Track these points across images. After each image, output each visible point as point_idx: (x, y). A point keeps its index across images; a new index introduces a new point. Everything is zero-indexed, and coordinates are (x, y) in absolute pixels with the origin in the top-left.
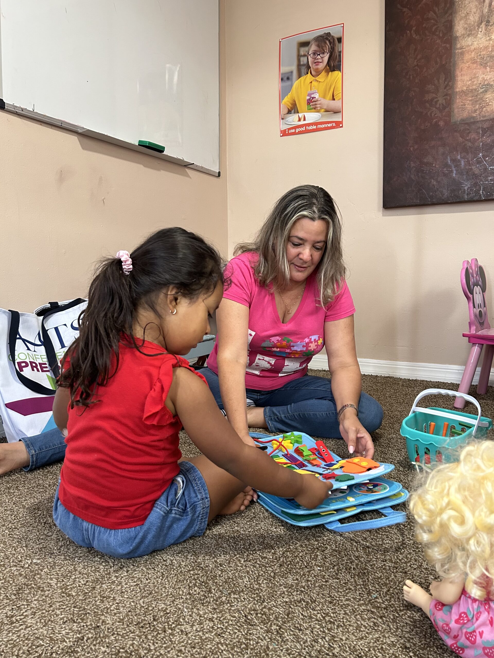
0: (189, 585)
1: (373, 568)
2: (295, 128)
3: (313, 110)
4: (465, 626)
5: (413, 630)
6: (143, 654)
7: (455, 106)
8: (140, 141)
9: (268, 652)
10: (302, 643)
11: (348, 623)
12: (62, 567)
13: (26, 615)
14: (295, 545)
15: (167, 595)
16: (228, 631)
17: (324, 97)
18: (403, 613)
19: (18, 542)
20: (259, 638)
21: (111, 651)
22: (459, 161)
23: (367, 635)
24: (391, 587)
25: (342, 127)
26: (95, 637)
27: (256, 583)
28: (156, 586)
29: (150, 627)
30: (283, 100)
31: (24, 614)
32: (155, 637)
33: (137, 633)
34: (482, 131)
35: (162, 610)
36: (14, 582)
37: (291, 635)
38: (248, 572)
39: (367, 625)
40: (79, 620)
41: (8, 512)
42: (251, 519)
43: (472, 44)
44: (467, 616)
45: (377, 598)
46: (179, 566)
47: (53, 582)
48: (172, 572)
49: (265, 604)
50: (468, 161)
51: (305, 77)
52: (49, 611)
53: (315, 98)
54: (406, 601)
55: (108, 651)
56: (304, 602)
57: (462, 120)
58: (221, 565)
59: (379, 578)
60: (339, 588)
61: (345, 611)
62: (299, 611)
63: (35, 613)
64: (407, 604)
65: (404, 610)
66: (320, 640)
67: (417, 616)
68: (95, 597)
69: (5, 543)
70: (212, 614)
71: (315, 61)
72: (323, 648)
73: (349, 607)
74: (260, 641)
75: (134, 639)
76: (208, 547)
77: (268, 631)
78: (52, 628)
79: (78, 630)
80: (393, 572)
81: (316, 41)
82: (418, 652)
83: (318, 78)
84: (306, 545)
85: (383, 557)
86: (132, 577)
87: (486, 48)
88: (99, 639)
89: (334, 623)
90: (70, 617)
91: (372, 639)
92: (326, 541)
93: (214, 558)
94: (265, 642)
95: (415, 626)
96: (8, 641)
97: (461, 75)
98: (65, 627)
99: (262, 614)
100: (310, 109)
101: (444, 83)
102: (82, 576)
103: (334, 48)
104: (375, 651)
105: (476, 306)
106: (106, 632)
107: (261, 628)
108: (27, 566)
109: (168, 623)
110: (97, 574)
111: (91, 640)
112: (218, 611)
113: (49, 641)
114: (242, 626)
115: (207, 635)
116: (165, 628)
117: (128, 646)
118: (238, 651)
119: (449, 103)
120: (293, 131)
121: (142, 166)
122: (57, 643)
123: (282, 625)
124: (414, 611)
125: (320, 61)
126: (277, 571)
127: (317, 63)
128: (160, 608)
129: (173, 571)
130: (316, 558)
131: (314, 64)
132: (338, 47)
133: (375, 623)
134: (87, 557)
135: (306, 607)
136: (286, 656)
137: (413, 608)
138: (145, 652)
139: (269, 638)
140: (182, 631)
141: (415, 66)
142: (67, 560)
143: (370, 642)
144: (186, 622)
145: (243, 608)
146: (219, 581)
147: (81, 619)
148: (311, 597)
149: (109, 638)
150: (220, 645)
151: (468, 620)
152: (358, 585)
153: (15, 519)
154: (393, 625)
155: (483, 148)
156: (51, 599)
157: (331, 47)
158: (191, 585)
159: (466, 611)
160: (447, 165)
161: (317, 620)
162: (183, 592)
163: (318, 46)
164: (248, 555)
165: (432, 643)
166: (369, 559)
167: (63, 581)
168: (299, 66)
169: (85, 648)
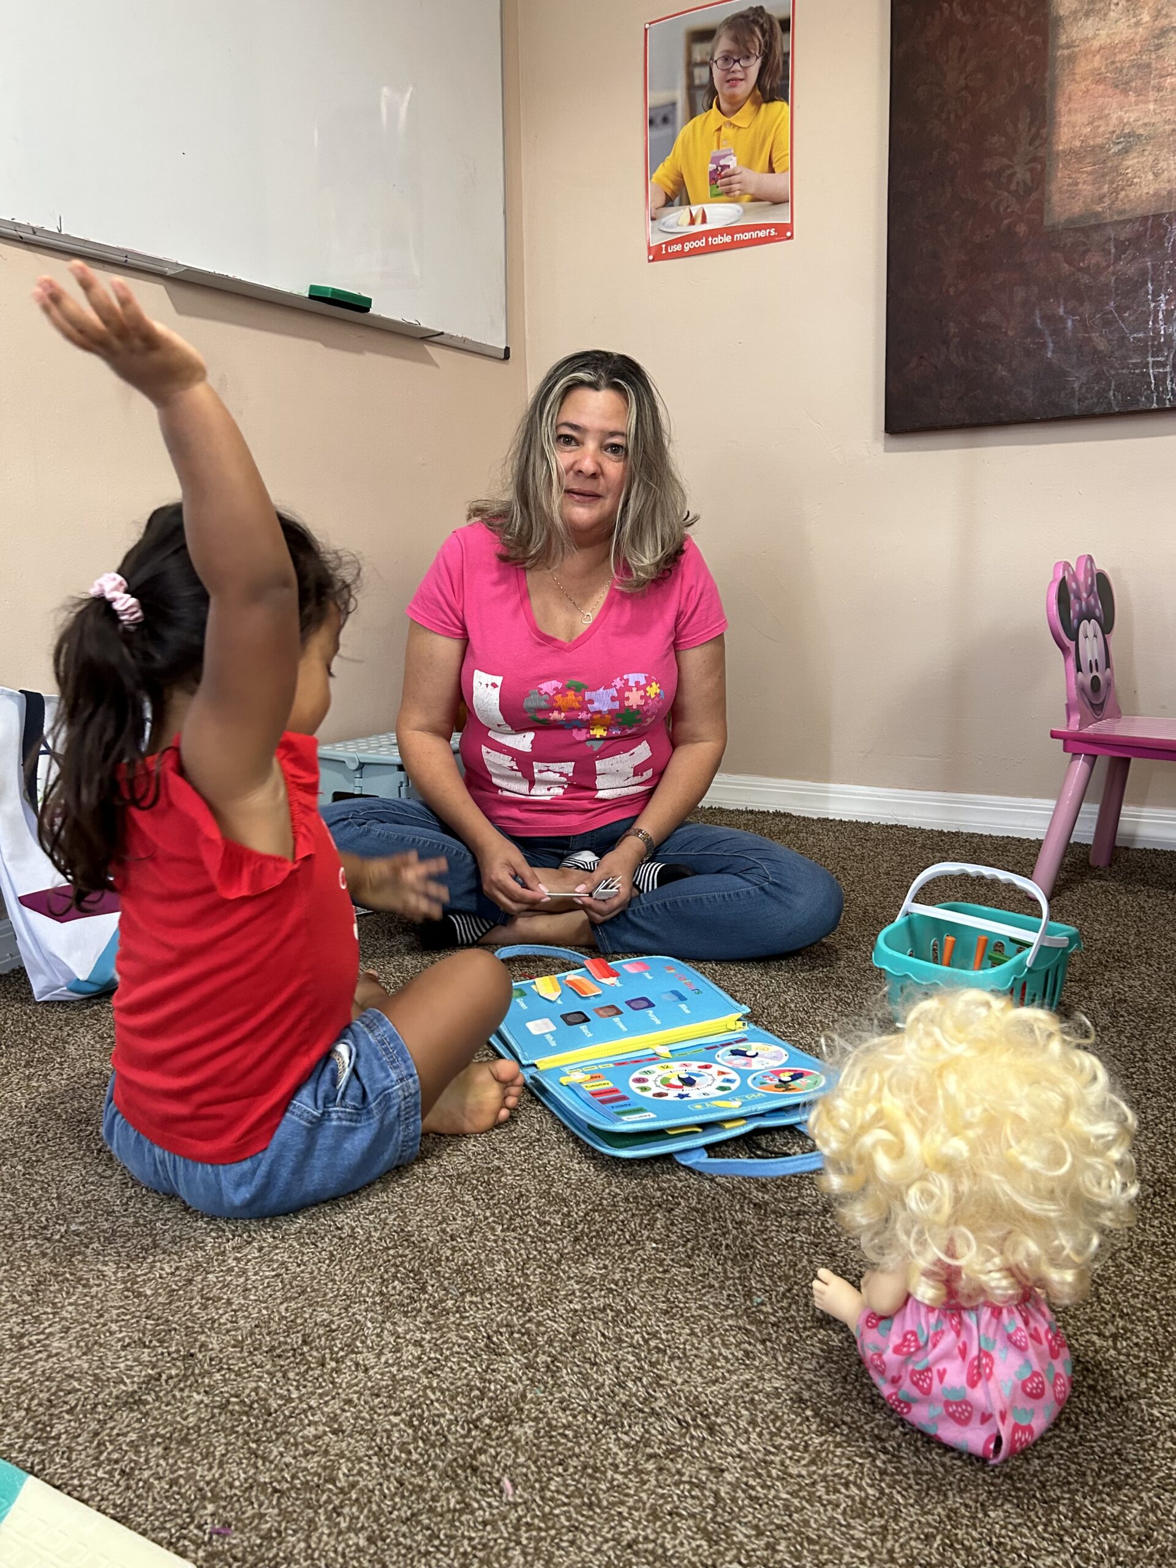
0: (382, 1277)
1: (767, 1246)
2: (682, 240)
3: (724, 198)
4: (914, 1358)
5: (822, 1367)
6: (275, 1406)
7: (1053, 188)
8: (312, 288)
9: (522, 1405)
10: (592, 1388)
11: (694, 1352)
12: (129, 1240)
13: (51, 1334)
14: (614, 1197)
15: (336, 1296)
16: (449, 1364)
17: (750, 165)
18: (808, 1333)
19: (42, 1189)
20: (509, 1378)
21: (212, 1401)
22: (1062, 320)
23: (727, 1375)
24: (796, 1283)
25: (791, 237)
26: (184, 1375)
27: (520, 1273)
28: (315, 1278)
29: (294, 1356)
30: (653, 171)
31: (47, 1331)
32: (303, 1375)
33: (268, 1367)
34: (1116, 247)
35: (322, 1324)
36: (29, 1269)
37: (573, 1373)
38: (506, 1253)
39: (730, 1356)
40: (155, 1343)
41: (25, 1128)
42: (531, 1144)
43: (1095, 36)
44: (916, 1340)
45: (763, 1304)
46: (367, 1239)
47: (109, 1270)
48: (351, 1251)
49: (532, 1314)
50: (1082, 321)
51: (704, 115)
52: (97, 1325)
53: (729, 166)
54: (822, 1312)
55: (206, 1400)
56: (612, 1310)
57: (1071, 221)
58: (453, 1238)
59: (774, 1265)
60: (688, 1284)
61: (692, 1329)
62: (598, 1328)
63: (69, 1328)
64: (821, 1316)
65: (812, 1327)
66: (630, 1384)
67: (836, 1340)
68: (192, 1299)
69: (14, 1191)
70: (422, 1332)
71: (730, 77)
72: (634, 1399)
73: (703, 1321)
74: (510, 1384)
75: (260, 1378)
76: (432, 1201)
77: (527, 1367)
78: (101, 1357)
79: (150, 1362)
80: (807, 1254)
81: (730, 28)
82: (824, 1409)
83: (737, 119)
84: (636, 1198)
85: (794, 1223)
86: (269, 1261)
87: (1129, 43)
88: (192, 1378)
89: (665, 1352)
90: (136, 1336)
91: (736, 1382)
92: (681, 1189)
93: (440, 1223)
94: (520, 1385)
95: (828, 1360)
96: (11, 1382)
97: (1070, 110)
98: (125, 1356)
99: (523, 1334)
100: (716, 195)
101: (1030, 130)
102: (168, 1258)
103: (771, 44)
104: (737, 1405)
105: (1085, 666)
106: (206, 1366)
107: (517, 1360)
108: (57, 1237)
109: (331, 1349)
110: (200, 1253)
111: (176, 1380)
112: (434, 1326)
113: (92, 1382)
114: (480, 1355)
115: (406, 1373)
116: (324, 1356)
117: (247, 1391)
118: (464, 1401)
119: (1040, 179)
120: (678, 247)
121: (319, 345)
122: (108, 1386)
123: (560, 1354)
124: (834, 1330)
125: (740, 75)
126: (566, 1251)
127: (732, 82)
128: (319, 1320)
129: (354, 1249)
130: (651, 1226)
131: (727, 85)
132: (781, 42)
133: (747, 1353)
134: (181, 1219)
135: (614, 1321)
136: (557, 1412)
137: (832, 1326)
138: (280, 1402)
139: (528, 1379)
140: (357, 1364)
141: (963, 89)
142: (139, 1225)
143: (731, 1388)
144: (368, 1347)
145: (485, 1321)
146: (444, 1269)
147: (159, 1341)
148: (627, 1301)
149: (210, 1378)
150: (429, 1392)
151: (918, 1348)
152: (729, 1279)
153: (38, 1142)
154: (783, 1357)
155: (1117, 289)
156: (102, 1302)
157: (766, 42)
158: (386, 1276)
159: (915, 1329)
160: (1032, 331)
161: (631, 1345)
162: (369, 1290)
163: (735, 40)
164: (511, 1219)
165: (854, 1393)
166: (762, 1228)
167: (129, 1267)
168: (691, 88)
169: (161, 1394)
